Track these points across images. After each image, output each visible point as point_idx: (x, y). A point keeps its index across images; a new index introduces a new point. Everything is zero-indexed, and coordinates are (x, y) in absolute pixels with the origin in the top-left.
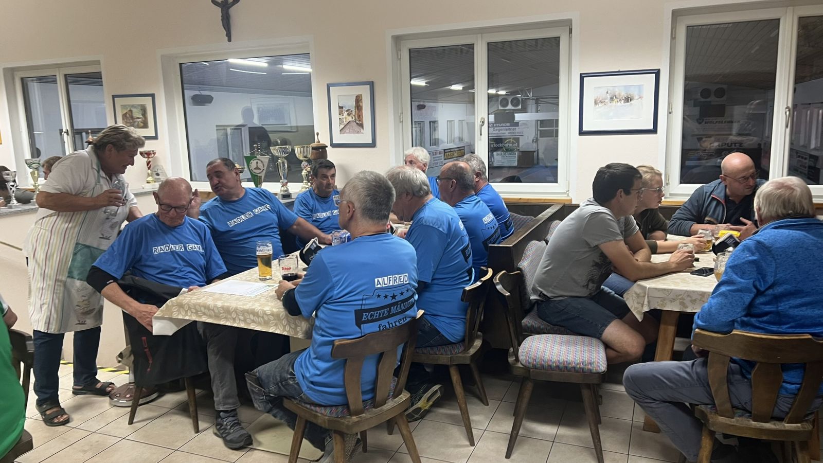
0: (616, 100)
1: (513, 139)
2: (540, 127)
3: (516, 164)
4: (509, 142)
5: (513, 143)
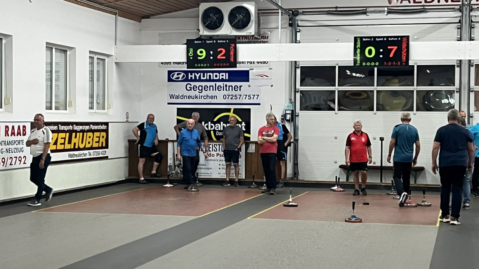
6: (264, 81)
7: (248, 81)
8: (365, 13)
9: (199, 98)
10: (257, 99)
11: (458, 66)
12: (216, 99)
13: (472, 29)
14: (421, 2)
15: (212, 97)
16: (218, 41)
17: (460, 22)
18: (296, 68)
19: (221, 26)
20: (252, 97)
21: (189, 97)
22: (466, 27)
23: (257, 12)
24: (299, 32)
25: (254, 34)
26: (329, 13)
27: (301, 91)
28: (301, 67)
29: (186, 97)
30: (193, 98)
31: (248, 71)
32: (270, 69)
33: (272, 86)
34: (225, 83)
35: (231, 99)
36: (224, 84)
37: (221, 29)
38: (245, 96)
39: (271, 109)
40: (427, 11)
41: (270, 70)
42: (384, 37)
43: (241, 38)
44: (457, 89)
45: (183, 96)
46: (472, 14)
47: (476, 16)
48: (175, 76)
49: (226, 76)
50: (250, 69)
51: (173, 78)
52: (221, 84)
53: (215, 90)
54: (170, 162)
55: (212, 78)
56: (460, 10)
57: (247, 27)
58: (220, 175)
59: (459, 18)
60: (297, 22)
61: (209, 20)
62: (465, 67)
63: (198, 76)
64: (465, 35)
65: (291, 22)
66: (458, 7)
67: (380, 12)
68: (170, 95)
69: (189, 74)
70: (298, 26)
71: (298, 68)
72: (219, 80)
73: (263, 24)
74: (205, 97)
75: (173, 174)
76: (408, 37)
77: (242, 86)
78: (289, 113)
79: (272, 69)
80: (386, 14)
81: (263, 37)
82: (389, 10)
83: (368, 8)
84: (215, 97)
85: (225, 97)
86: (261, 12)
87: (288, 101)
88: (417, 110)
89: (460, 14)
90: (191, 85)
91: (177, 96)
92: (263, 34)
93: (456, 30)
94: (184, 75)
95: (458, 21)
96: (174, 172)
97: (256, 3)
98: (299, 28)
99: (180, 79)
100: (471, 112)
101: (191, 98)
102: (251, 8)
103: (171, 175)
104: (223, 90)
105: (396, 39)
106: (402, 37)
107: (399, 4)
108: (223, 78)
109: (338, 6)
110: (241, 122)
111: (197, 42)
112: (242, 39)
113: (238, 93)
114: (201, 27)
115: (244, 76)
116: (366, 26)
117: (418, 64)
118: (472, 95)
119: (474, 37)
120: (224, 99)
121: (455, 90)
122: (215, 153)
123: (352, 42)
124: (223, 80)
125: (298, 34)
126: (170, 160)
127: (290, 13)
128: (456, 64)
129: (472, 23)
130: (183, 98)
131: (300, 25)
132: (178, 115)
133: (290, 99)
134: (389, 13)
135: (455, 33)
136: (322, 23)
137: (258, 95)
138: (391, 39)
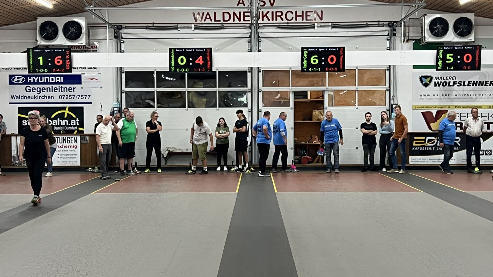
1: (71, 109)
2: (126, 87)
3: (77, 162)
4: (61, 116)
5: (70, 118)
6: (95, 83)
7: (81, 83)
8: (176, 28)
9: (38, 99)
10: (89, 98)
11: (249, 72)
12: (53, 99)
13: (259, 43)
14: (220, 21)
15: (49, 97)
16: (55, 50)
17: (250, 37)
18: (121, 72)
19: (56, 37)
20: (85, 97)
21: (29, 98)
22: (255, 41)
23: (87, 26)
24: (123, 43)
25: (85, 44)
26: (147, 28)
27: (126, 92)
28: (126, 72)
29: (26, 97)
30: (32, 98)
31: (80, 76)
32: (99, 73)
33: (101, 88)
34: (61, 85)
35: (66, 99)
36: (59, 86)
37: (56, 40)
38: (78, 97)
39: (101, 107)
40: (224, 28)
41: (100, 75)
42: (192, 49)
43: (73, 47)
44: (249, 90)
45: (23, 97)
46: (259, 30)
47: (262, 33)
48: (16, 80)
49: (61, 79)
50: (82, 74)
51: (14, 82)
52: (57, 86)
53: (52, 91)
54: (14, 153)
55: (49, 81)
56: (250, 28)
57: (79, 39)
58: (59, 163)
59: (250, 34)
60: (121, 35)
61: (45, 32)
62: (255, 72)
63: (36, 79)
64: (255, 48)
65: (116, 35)
66: (248, 25)
67: (188, 28)
68: (11, 96)
69: (29, 78)
70: (122, 38)
71: (123, 72)
72: (55, 83)
73: (93, 36)
74: (43, 98)
75: (16, 163)
76: (211, 49)
77: (75, 88)
78: (117, 110)
79: (101, 73)
80: (193, 29)
81: (92, 47)
82: (195, 27)
83: (178, 25)
84: (52, 97)
85: (60, 97)
86: (90, 26)
87: (115, 100)
88: (219, 107)
89: (250, 31)
90: (30, 87)
91: (18, 97)
92: (92, 44)
93: (248, 43)
94: (23, 78)
95: (249, 36)
96: (17, 162)
97: (86, 18)
98: (123, 40)
99: (20, 82)
100: (260, 108)
101: (30, 98)
102: (82, 22)
103: (15, 165)
104: (59, 91)
105: (202, 50)
106: (206, 49)
107: (203, 22)
108: (59, 81)
109: (154, 23)
110: (75, 118)
111: (37, 51)
112: (75, 48)
113: (72, 93)
114: (38, 38)
115: (77, 79)
116: (178, 39)
117: (219, 70)
118: (261, 94)
119: (261, 49)
120: (60, 99)
121: (248, 90)
123: (168, 52)
124: (58, 83)
125: (122, 44)
126: (14, 152)
127: (115, 27)
128: (248, 70)
129: (259, 38)
130: (23, 99)
131: (123, 37)
132: (19, 113)
133: (118, 99)
134: (195, 29)
135: (247, 46)
136: (142, 36)
137: (90, 96)
138: (198, 50)
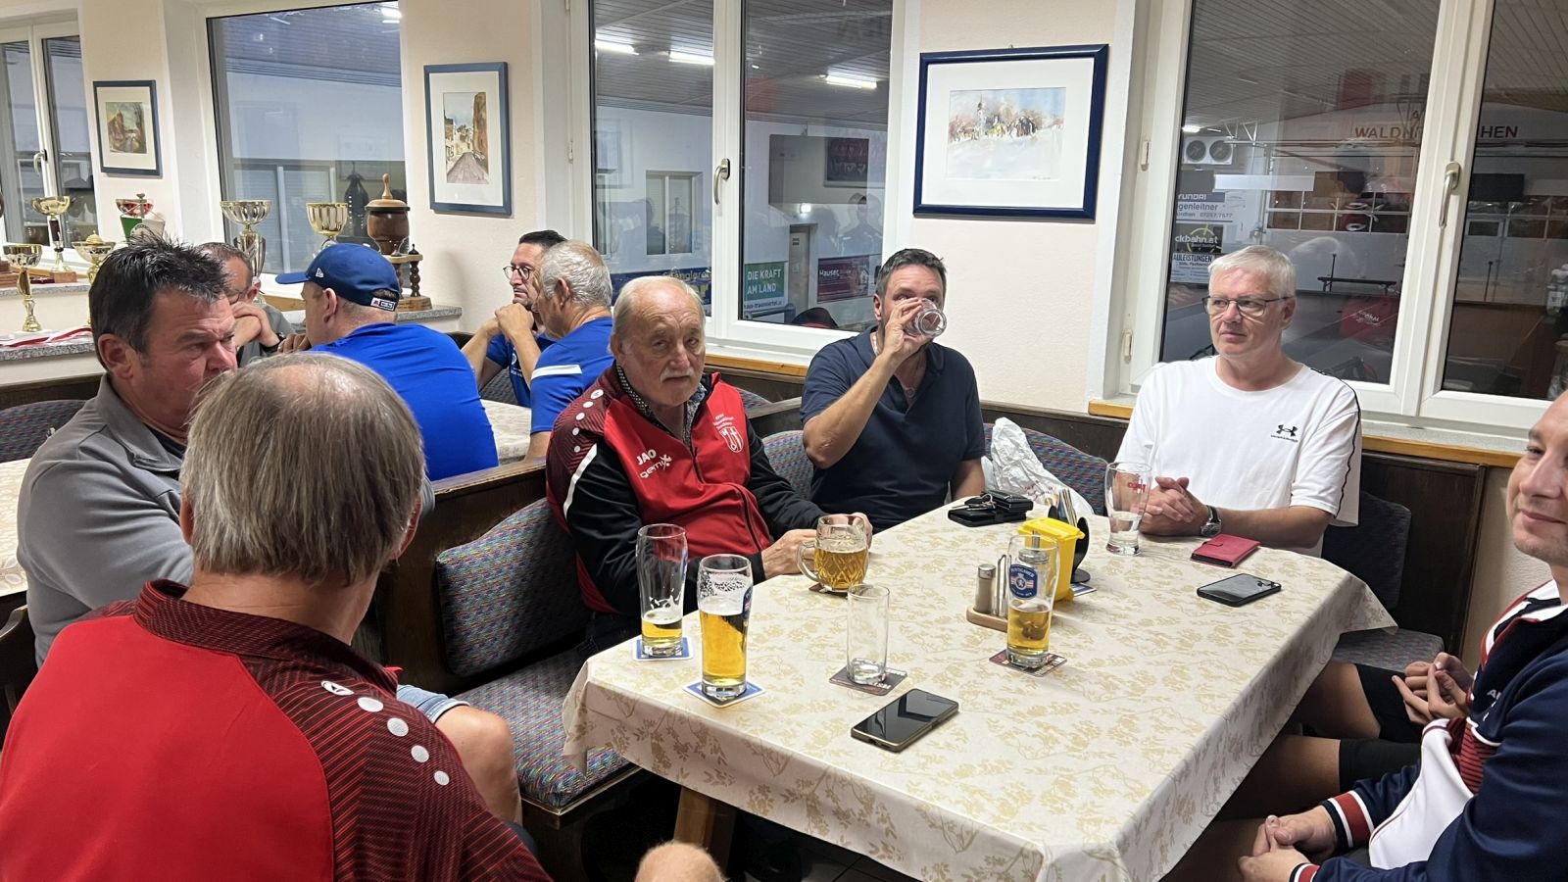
0: (999, 127)
2: (1270, 207)
6: (1238, 202)
7: (1223, 201)
10: (1230, 217)
15: (1191, 215)
16: (1200, 169)
18: (1267, 193)
19: (1203, 157)
20: (1226, 215)
25: (1231, 164)
26: (1302, 145)
27: (1269, 212)
28: (1271, 192)
31: (1224, 193)
33: (1245, 207)
35: (1207, 216)
36: (1201, 204)
37: (1202, 159)
38: (1220, 215)
39: (1242, 227)
49: (1203, 197)
50: (1226, 192)
52: (1199, 203)
53: (1196, 209)
55: (1192, 199)
57: (1224, 159)
63: (1179, 197)
65: (1266, 153)
70: (1273, 156)
72: (1198, 201)
73: (1240, 156)
74: (1184, 215)
77: (1217, 206)
78: (1257, 231)
81: (1238, 167)
84: (1195, 214)
85: (1201, 215)
87: (1257, 220)
92: (1240, 165)
104: (1201, 209)
110: (1214, 237)
112: (1220, 169)
113: (1214, 211)
114: (1186, 158)
115: (1220, 197)
117: (1375, 192)
122: (1188, 262)
124: (1201, 200)
125: (1272, 163)
133: (1260, 219)
137: (1232, 214)
